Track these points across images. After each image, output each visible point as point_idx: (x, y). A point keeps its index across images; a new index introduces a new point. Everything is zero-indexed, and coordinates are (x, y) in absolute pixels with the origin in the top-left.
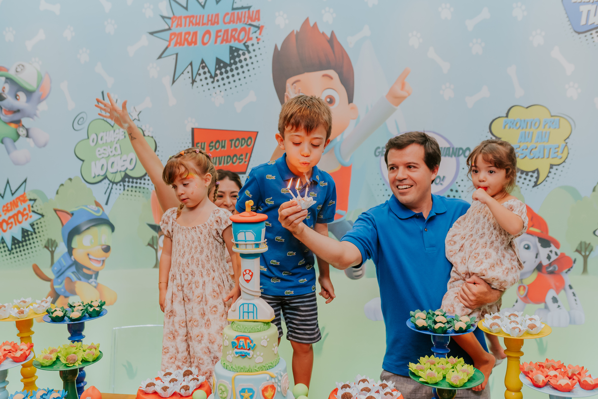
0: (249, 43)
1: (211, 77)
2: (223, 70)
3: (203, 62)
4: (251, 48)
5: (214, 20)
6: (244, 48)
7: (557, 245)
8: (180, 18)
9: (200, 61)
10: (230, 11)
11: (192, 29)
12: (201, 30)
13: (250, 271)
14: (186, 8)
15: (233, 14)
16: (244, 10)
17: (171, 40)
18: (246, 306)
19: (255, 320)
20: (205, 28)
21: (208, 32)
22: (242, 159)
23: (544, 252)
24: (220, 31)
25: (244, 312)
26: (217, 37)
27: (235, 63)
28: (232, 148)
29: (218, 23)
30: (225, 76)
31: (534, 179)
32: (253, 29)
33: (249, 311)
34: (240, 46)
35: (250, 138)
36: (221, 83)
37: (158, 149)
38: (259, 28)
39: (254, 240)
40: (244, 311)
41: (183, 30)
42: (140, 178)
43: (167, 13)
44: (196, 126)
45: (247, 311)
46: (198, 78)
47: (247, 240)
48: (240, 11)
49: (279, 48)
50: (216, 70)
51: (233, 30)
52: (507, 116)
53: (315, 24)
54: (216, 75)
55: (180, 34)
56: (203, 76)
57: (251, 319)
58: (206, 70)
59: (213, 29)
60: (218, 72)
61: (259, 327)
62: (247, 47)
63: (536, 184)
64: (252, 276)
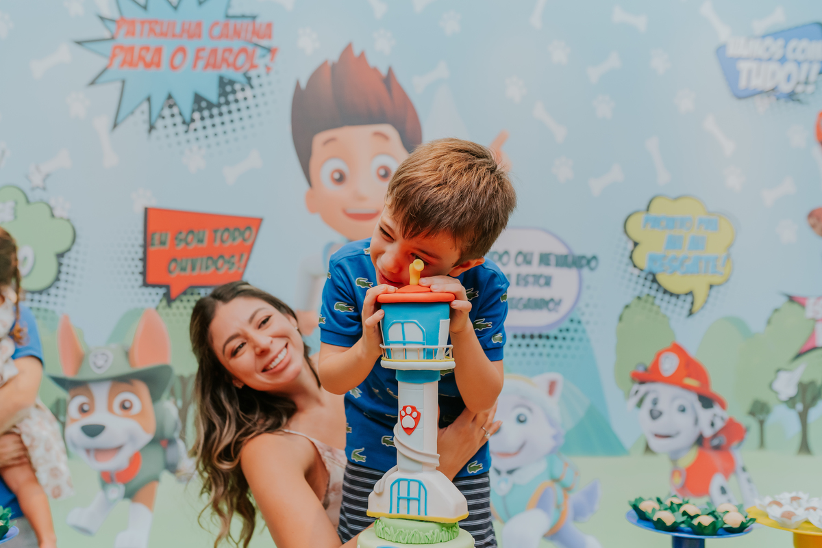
0: (253, 73)
1: (184, 122)
2: (206, 113)
3: (170, 97)
4: (255, 82)
5: (193, 32)
6: (243, 80)
7: (723, 405)
8: (133, 23)
9: (164, 96)
10: (222, 19)
11: (153, 42)
12: (168, 46)
13: (414, 409)
14: (145, 8)
15: (226, 25)
16: (246, 21)
17: (114, 56)
18: (404, 485)
19: (422, 516)
20: (177, 43)
21: (182, 50)
22: (233, 264)
23: (705, 415)
24: (203, 49)
25: (399, 499)
26: (197, 58)
27: (227, 103)
28: (217, 243)
29: (199, 36)
30: (208, 122)
31: (687, 306)
32: (259, 52)
33: (412, 496)
34: (237, 76)
35: (249, 228)
36: (201, 133)
37: (78, 240)
38: (271, 51)
39: (421, 340)
40: (401, 495)
41: (137, 42)
42: (40, 292)
43: (109, 11)
44: (153, 203)
45: (406, 496)
46: (160, 124)
47: (407, 340)
48: (239, 21)
49: (303, 85)
50: (193, 111)
51: (225, 50)
52: (648, 209)
53: (362, 55)
54: (193, 120)
55: (132, 49)
56: (169, 121)
57: (413, 513)
58: (175, 110)
59: (191, 46)
60: (197, 115)
61: (429, 534)
62: (249, 79)
63: (691, 313)
64: (417, 419)
